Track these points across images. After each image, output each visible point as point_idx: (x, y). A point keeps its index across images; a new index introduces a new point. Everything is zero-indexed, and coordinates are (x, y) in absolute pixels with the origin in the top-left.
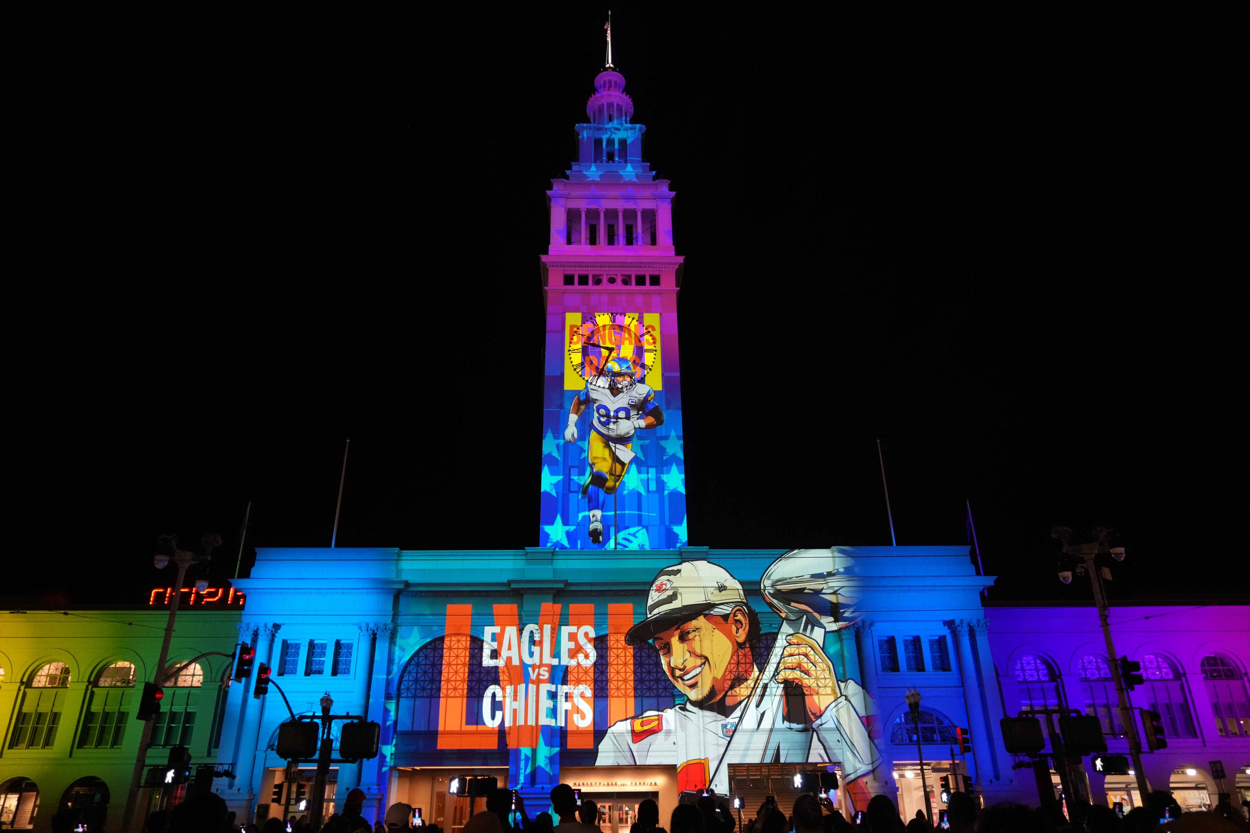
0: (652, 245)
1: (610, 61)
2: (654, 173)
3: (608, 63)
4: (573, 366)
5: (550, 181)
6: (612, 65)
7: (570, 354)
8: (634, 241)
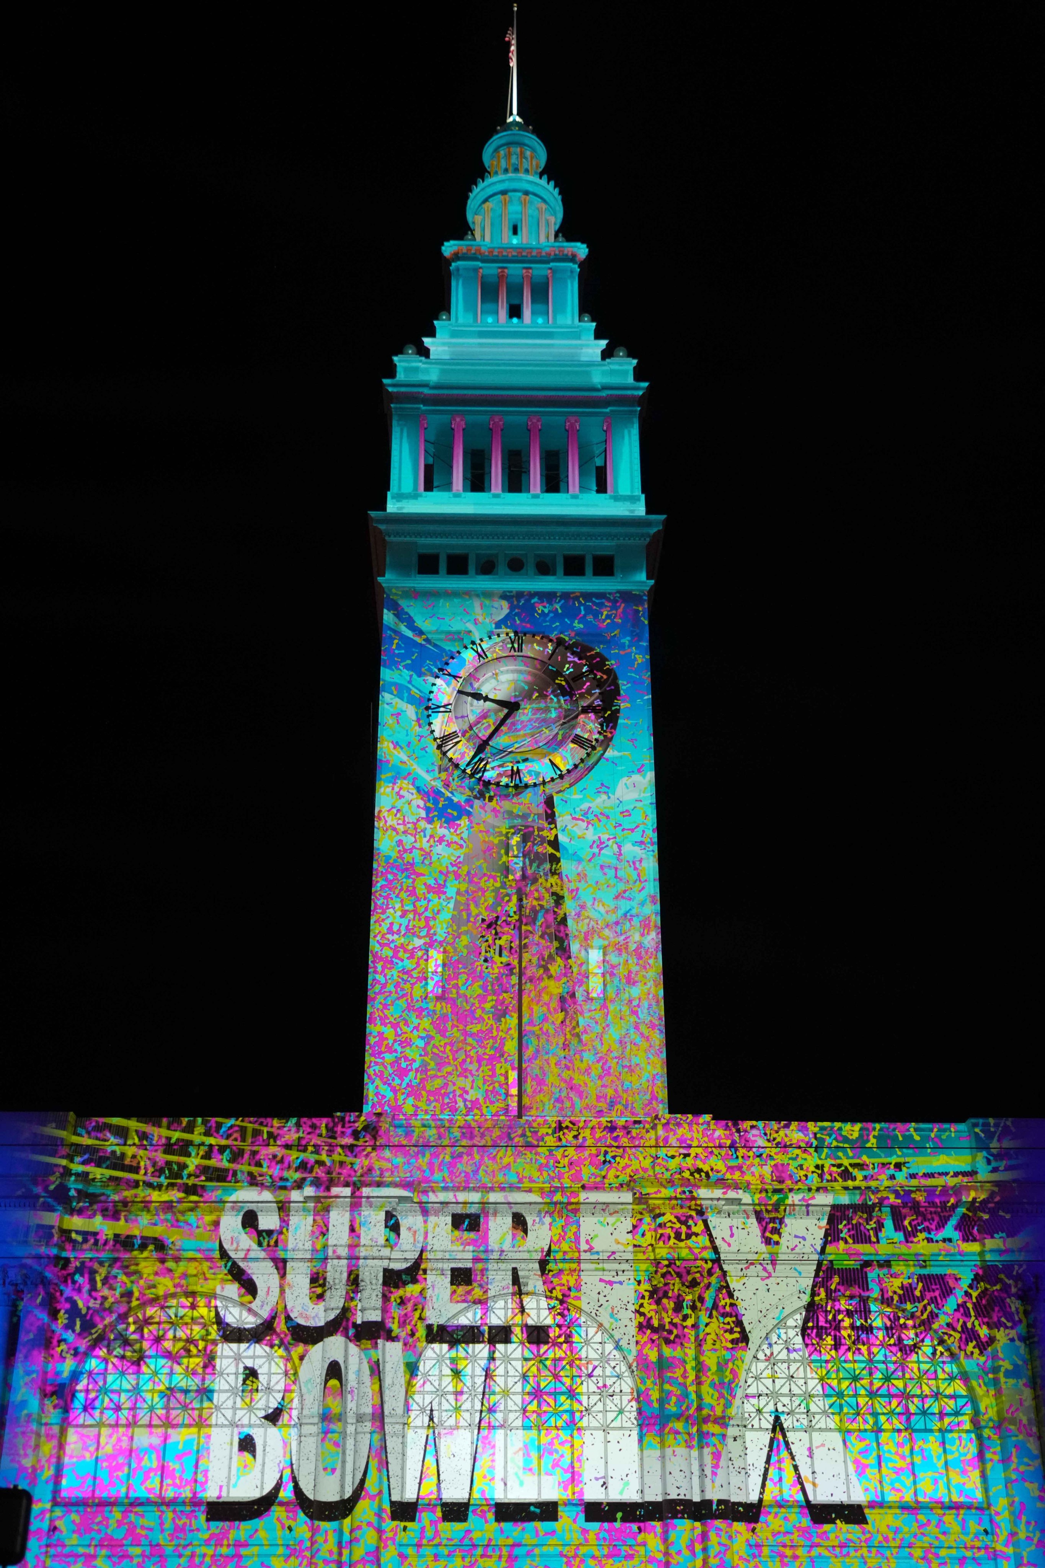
0: (598, 491)
1: (515, 111)
2: (603, 343)
3: (511, 114)
4: (435, 739)
5: (392, 361)
6: (518, 119)
7: (429, 716)
8: (562, 485)
